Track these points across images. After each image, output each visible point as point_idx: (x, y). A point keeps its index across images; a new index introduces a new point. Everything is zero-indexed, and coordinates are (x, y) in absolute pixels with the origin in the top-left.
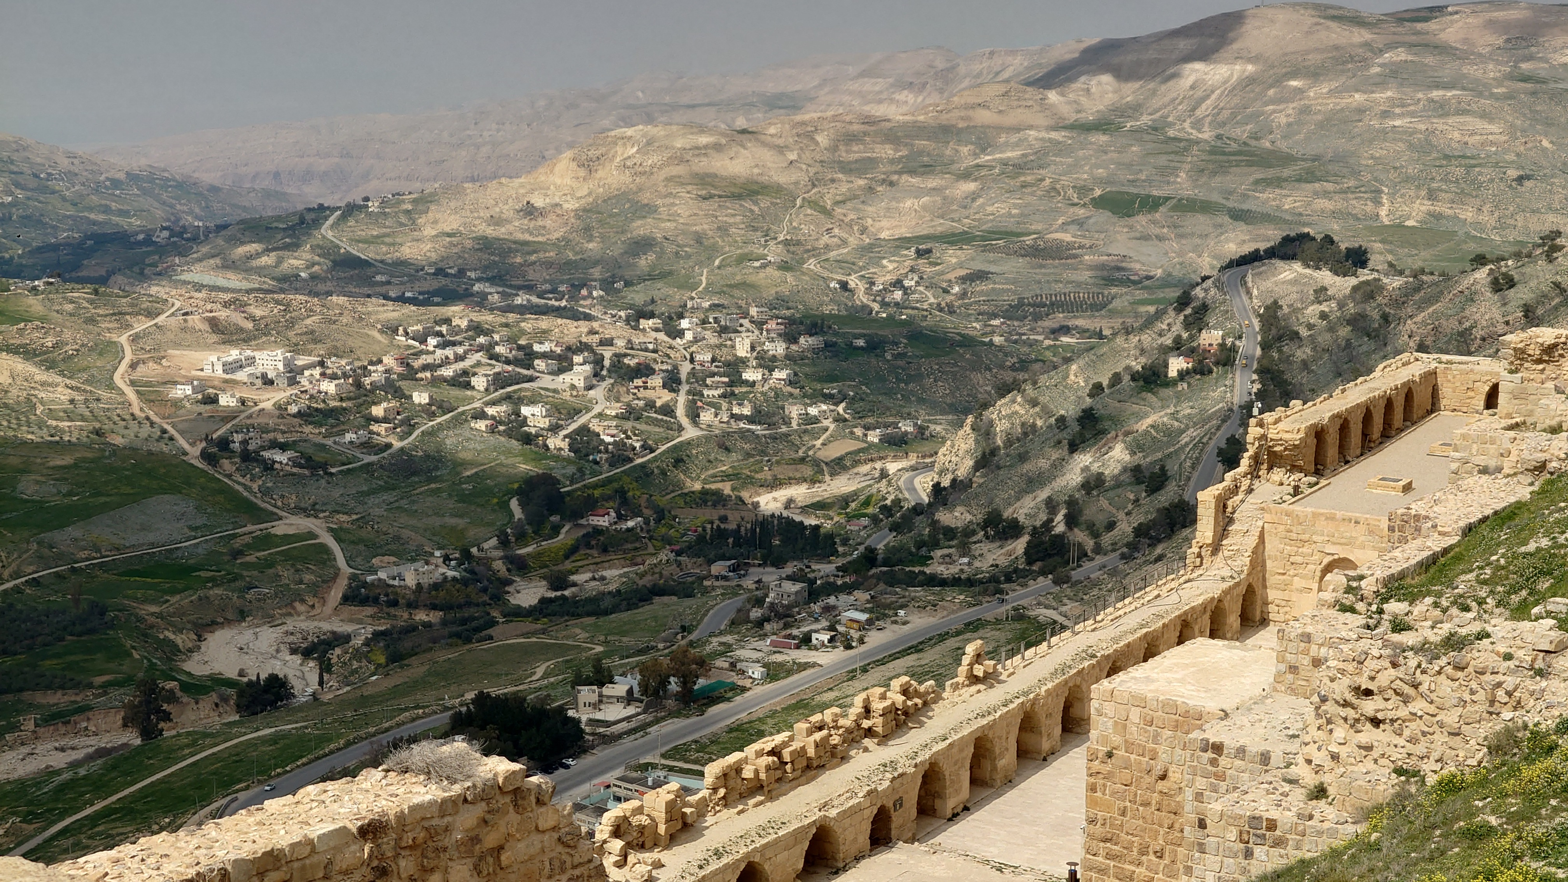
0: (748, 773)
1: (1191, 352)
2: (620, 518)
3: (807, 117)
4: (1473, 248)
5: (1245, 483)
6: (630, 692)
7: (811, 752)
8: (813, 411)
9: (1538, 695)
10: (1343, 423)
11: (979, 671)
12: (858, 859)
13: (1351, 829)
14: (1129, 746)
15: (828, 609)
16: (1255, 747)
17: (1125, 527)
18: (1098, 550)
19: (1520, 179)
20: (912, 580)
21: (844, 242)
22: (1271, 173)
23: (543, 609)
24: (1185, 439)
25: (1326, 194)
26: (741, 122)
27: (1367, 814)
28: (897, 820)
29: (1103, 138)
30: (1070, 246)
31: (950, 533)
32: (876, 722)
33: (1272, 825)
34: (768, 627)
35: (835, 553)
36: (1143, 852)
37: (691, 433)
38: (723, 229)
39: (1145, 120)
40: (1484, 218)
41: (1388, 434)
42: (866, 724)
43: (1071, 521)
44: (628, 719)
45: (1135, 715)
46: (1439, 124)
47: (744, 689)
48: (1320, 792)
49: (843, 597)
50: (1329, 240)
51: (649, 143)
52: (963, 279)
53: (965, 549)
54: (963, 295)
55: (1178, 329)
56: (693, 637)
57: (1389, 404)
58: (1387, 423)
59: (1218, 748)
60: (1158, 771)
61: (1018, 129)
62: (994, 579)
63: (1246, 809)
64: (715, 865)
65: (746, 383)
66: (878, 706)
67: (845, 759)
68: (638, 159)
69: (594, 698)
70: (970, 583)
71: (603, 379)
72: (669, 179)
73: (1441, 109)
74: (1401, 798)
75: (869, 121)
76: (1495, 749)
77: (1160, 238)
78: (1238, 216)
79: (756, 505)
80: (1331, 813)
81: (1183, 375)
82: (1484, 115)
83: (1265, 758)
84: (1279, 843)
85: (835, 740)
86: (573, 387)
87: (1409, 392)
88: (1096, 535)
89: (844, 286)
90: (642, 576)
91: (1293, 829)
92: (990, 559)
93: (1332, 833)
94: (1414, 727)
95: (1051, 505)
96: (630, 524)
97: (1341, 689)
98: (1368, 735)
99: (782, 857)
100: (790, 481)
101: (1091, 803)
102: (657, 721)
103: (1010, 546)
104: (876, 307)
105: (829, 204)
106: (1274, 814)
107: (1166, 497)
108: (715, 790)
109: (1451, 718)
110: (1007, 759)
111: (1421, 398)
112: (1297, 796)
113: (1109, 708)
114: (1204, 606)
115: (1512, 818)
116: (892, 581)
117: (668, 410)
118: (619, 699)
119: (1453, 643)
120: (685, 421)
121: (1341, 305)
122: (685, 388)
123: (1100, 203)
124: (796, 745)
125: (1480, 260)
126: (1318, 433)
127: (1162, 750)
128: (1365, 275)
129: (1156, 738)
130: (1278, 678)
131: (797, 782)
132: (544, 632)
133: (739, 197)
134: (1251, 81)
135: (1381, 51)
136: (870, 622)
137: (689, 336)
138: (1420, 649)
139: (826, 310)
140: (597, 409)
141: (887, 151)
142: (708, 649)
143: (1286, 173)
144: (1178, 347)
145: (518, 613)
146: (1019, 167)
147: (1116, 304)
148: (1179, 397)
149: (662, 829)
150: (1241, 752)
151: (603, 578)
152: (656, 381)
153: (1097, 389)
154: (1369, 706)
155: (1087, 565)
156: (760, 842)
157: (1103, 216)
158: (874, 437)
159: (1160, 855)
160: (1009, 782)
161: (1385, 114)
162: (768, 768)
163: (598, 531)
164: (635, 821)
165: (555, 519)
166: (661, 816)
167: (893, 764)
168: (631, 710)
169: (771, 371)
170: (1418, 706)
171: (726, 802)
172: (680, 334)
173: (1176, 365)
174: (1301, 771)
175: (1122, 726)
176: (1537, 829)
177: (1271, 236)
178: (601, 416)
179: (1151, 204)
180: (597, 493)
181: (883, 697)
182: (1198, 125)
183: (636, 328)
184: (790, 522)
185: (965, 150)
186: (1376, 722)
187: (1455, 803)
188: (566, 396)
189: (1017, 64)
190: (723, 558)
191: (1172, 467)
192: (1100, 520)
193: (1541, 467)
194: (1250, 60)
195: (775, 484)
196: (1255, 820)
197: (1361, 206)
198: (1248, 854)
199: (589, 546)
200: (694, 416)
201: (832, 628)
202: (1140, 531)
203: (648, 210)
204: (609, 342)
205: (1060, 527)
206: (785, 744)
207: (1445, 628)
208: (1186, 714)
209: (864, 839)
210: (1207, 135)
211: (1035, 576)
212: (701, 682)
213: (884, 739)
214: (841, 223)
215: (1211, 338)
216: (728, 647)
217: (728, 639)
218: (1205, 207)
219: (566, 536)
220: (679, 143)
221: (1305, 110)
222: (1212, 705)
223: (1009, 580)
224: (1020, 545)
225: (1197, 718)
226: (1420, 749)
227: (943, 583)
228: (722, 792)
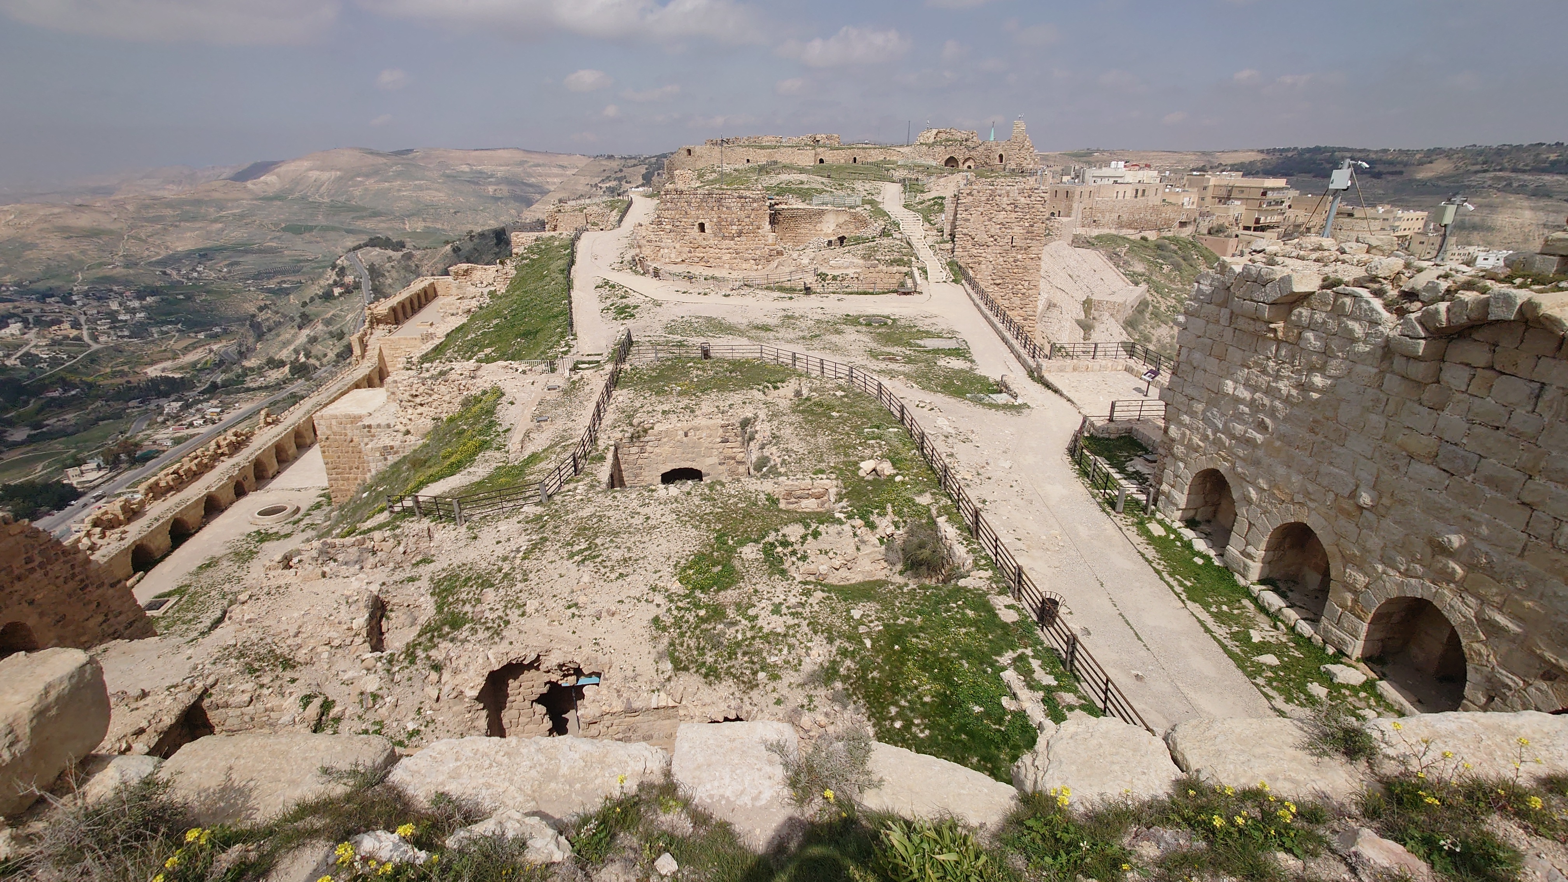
0: (163, 484)
1: (342, 285)
2: (65, 391)
3: (117, 198)
4: (444, 238)
5: (369, 331)
6: (99, 465)
7: (194, 468)
8: (164, 329)
9: (473, 385)
10: (402, 304)
11: (269, 420)
12: (231, 503)
13: (421, 442)
14: (335, 434)
15: (198, 410)
16: (384, 423)
17: (331, 355)
18: (322, 365)
19: (455, 213)
20: (238, 391)
21: (158, 254)
22: (358, 214)
23: (30, 440)
24: (348, 318)
25: (383, 222)
26: (78, 201)
27: (425, 436)
28: (246, 485)
29: (279, 203)
30: (276, 248)
31: (252, 369)
32: (225, 450)
33: (392, 447)
34: (168, 423)
35: (196, 386)
36: (351, 469)
37: (95, 347)
38: (83, 252)
39: (297, 195)
40: (445, 227)
41: (421, 307)
42: (219, 451)
43: (308, 356)
44: (101, 477)
45: (334, 422)
46: (420, 194)
47: (164, 451)
48: (408, 432)
49: (205, 404)
50: (388, 239)
51: (21, 213)
52: (227, 266)
53: (261, 375)
54: (229, 272)
55: (334, 277)
56: (128, 435)
57: (419, 296)
58: (420, 303)
59: (370, 426)
60: (349, 439)
61: (237, 200)
62: (278, 384)
63: (381, 444)
64: (156, 525)
65: (121, 321)
66: (223, 443)
67: (213, 467)
68: (16, 221)
69: (78, 472)
70: (267, 387)
71: (31, 329)
72: (41, 230)
73: (420, 188)
74: (436, 427)
75: (155, 198)
76: (463, 405)
77: (318, 242)
78: (349, 232)
79: (146, 373)
80: (413, 438)
81: (341, 295)
82: (437, 190)
83: (388, 426)
84: (395, 453)
85: (205, 461)
86: (12, 335)
87: (425, 291)
88: (318, 359)
89: (164, 273)
90: (88, 414)
91: (400, 447)
92: (274, 376)
93: (415, 445)
94: (435, 404)
95: (296, 351)
96: (73, 393)
97: (406, 396)
98: (420, 409)
99: (192, 512)
100: (162, 360)
101: (324, 457)
102: (119, 474)
103: (282, 370)
104: (185, 281)
105: (144, 237)
106: (392, 444)
107: (344, 342)
108: (147, 495)
109: (447, 398)
110: (292, 450)
111: (430, 292)
112: (400, 436)
113: (322, 422)
114: (363, 378)
115: (471, 425)
116: (228, 393)
117: (78, 338)
118: (93, 470)
119: (442, 373)
120: (90, 342)
121: (399, 262)
122: (85, 327)
123: (285, 230)
124: (185, 468)
125: (447, 242)
126: (393, 309)
127: (348, 432)
128: (405, 251)
129: (345, 429)
130: (388, 397)
131: (190, 482)
132: (35, 450)
133: (88, 236)
134: (340, 178)
135: (391, 167)
136: (222, 411)
137: (79, 303)
138: (431, 377)
139: (158, 284)
140: (33, 344)
141: (169, 212)
142: (138, 438)
143: (364, 214)
144: (336, 284)
145: (15, 445)
146: (242, 216)
147: (304, 269)
148: (341, 303)
149: (122, 517)
150: (379, 426)
151: (65, 420)
152: (66, 326)
153: (304, 304)
154: (418, 400)
155: (319, 372)
156: (178, 510)
157: (288, 235)
158: (201, 336)
159: (358, 468)
160: (296, 458)
161: (399, 190)
162: (173, 480)
163: (53, 399)
164: (104, 518)
165: (24, 397)
166: (119, 512)
167: (238, 464)
168: (102, 473)
169: (135, 314)
170: (435, 396)
171: (155, 498)
172: (74, 303)
173: (337, 291)
174: (399, 427)
175: (330, 427)
176: (478, 427)
177: (365, 238)
178: (36, 346)
179: (310, 229)
180: (47, 382)
181: (225, 439)
182: (321, 196)
183: (45, 302)
184: (167, 378)
185: (212, 210)
186: (422, 405)
187: (453, 425)
188: (10, 339)
189: (228, 172)
190: (134, 399)
191: (346, 330)
192: (320, 354)
193: (469, 311)
194: (339, 170)
195: (153, 363)
196: (385, 447)
197: (398, 225)
198: (386, 459)
199: (50, 406)
200: (95, 339)
201: (203, 417)
202: (338, 355)
203: (32, 246)
204: (30, 311)
205: (302, 359)
206: (179, 468)
207: (439, 369)
208: (355, 417)
209: (232, 494)
210: (327, 200)
211: (296, 380)
212: (139, 453)
213: (231, 455)
214: (154, 245)
215: (349, 279)
216: (150, 436)
217: (148, 432)
218: (334, 229)
219: (33, 404)
220: (41, 213)
221: (366, 189)
222: (364, 412)
223: (285, 383)
224: (287, 369)
225: (360, 417)
226: (439, 410)
227: (254, 389)
228: (151, 495)
